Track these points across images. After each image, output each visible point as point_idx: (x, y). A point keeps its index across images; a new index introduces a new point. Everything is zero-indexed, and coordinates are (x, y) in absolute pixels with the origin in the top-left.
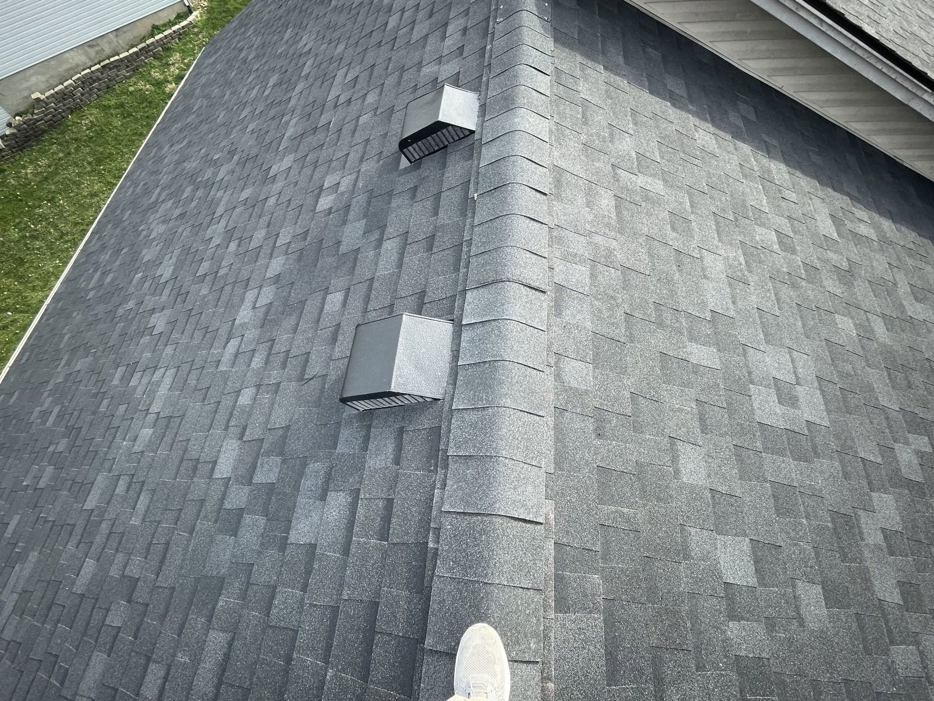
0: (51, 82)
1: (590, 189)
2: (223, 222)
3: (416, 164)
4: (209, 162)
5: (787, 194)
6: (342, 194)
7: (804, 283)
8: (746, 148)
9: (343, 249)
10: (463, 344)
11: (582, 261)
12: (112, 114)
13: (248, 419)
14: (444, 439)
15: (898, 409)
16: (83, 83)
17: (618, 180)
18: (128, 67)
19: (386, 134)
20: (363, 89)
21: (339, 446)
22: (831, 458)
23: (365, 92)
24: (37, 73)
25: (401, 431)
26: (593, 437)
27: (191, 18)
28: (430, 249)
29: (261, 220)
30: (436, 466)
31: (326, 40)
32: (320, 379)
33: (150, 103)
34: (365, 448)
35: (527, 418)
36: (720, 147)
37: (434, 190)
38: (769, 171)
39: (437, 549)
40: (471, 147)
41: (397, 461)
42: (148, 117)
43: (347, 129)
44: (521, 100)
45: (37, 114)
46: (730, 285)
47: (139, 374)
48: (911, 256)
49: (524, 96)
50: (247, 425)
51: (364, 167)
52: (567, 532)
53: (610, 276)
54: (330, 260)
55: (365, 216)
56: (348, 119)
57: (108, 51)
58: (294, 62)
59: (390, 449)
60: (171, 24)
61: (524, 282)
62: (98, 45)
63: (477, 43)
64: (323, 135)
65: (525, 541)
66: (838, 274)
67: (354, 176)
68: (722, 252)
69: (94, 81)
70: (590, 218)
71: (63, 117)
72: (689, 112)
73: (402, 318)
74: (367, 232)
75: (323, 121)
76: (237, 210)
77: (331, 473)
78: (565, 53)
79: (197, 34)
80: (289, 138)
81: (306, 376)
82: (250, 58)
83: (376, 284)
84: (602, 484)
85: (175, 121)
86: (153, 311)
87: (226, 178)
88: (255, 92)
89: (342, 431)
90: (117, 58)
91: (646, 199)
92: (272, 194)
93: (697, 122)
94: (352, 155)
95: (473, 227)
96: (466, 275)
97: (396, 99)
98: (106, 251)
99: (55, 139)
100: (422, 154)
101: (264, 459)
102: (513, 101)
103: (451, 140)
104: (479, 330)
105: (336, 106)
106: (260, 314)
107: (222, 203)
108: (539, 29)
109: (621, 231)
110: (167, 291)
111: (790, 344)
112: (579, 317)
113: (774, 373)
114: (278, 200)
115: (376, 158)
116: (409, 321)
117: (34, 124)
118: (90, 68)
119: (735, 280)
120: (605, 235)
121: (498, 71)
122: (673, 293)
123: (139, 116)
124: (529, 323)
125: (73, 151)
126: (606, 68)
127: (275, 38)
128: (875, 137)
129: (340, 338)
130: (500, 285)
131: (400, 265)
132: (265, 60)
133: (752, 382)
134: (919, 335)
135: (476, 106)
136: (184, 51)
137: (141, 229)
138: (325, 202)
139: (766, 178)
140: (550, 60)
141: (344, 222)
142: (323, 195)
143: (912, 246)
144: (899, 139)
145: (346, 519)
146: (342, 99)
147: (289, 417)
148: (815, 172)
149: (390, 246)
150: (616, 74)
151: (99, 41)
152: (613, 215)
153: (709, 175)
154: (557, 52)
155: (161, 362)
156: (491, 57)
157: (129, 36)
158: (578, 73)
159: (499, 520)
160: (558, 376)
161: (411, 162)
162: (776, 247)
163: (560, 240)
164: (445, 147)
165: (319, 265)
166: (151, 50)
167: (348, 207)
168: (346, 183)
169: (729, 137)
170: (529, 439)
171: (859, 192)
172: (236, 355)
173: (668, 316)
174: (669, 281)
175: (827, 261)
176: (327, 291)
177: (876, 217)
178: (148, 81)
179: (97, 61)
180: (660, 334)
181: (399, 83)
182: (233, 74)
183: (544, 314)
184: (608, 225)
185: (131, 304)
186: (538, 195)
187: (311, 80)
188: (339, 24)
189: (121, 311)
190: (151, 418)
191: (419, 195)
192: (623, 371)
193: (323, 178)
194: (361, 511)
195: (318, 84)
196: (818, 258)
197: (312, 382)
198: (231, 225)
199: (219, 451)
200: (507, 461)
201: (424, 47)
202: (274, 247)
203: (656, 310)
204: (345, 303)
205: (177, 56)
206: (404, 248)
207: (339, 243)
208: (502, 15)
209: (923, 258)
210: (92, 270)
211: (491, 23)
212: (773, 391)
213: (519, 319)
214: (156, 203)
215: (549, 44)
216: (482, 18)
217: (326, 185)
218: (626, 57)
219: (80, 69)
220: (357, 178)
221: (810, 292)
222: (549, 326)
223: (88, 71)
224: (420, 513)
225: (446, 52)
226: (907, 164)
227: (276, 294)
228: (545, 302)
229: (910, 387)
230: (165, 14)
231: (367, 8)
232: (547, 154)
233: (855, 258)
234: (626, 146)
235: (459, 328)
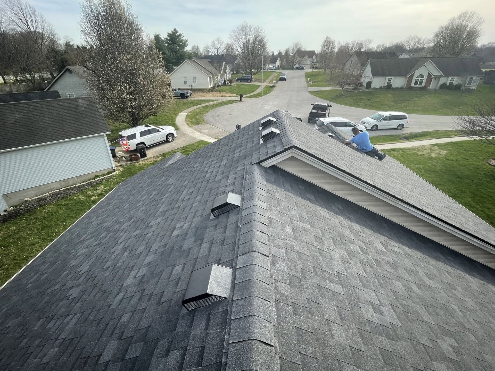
0: (37, 194)
1: (283, 225)
2: (122, 245)
3: (217, 217)
4: (117, 222)
5: (361, 234)
6: (184, 229)
7: (375, 266)
8: (341, 218)
9: (183, 249)
10: (237, 276)
11: (282, 248)
12: (60, 208)
13: (125, 328)
14: (229, 314)
15: (434, 324)
16: (53, 195)
17: (293, 223)
18: (77, 189)
19: (205, 209)
20: (195, 195)
21: (177, 328)
22: (407, 341)
23: (196, 196)
24: (33, 190)
25: (210, 314)
26: (293, 314)
27: (114, 174)
28: (222, 244)
29: (143, 242)
30: (226, 326)
31: (180, 180)
32: (169, 302)
33: (82, 204)
34: (191, 326)
35: (264, 301)
36: (330, 216)
37: (224, 225)
38: (351, 226)
39: (226, 362)
40: (239, 211)
41: (207, 329)
42: (78, 210)
43: (188, 208)
44: (256, 197)
45: (23, 207)
46: (343, 263)
47: (54, 321)
48: (421, 262)
49: (256, 195)
50: (124, 331)
51: (195, 220)
52: (285, 353)
53: (293, 255)
54: (177, 253)
55: (194, 236)
56: (188, 204)
57: (71, 183)
58: (165, 187)
59: (204, 323)
60: (104, 175)
61: (260, 252)
62: (68, 181)
63: (240, 181)
64: (177, 210)
65: (266, 353)
66: (390, 265)
67: (190, 223)
68: (338, 251)
69: (59, 194)
70: (283, 234)
71: (35, 208)
72: (317, 205)
73: (212, 266)
74: (195, 241)
75: (177, 205)
76: (131, 239)
77: (172, 342)
78: (270, 185)
79: (114, 179)
80: (160, 212)
81: (161, 302)
82: (144, 186)
83: (198, 260)
84: (299, 335)
85: (101, 208)
86: (72, 287)
87: (126, 228)
88: (145, 197)
89: (179, 321)
90: (74, 186)
91: (304, 230)
92: (150, 232)
93: (320, 208)
94: (189, 216)
95: (240, 235)
96: (238, 251)
97: (209, 198)
98: (46, 264)
99: (25, 218)
100: (219, 214)
101: (133, 346)
102: (253, 197)
103: (230, 209)
104: (243, 269)
105: (183, 201)
106: (138, 280)
107: (122, 238)
108: (261, 178)
109: (296, 240)
110: (83, 278)
111: (375, 289)
112: (282, 267)
113: (370, 299)
114: (152, 234)
115: (200, 216)
116: (215, 267)
117: (19, 210)
118: (59, 189)
119: (344, 262)
120: (290, 240)
121: (247, 189)
122: (320, 263)
123: (74, 209)
124: (263, 266)
125: (32, 223)
126: (285, 190)
127: (157, 180)
128: (392, 218)
129: (180, 282)
130: (251, 253)
131: (209, 251)
132: (151, 186)
133: (360, 302)
134: (435, 293)
135: (240, 198)
136: (106, 185)
137: (71, 252)
138: (176, 233)
139: (350, 228)
140: (265, 187)
141: (185, 239)
142: (175, 230)
143: (420, 258)
144: (402, 219)
145: (179, 363)
146: (186, 198)
147: (150, 322)
148: (371, 228)
149: (205, 246)
150: (289, 192)
151: (69, 180)
152: (292, 234)
153: (328, 225)
154: (267, 185)
155: (72, 312)
156: (245, 185)
157: (83, 179)
158: (275, 191)
159: (255, 342)
160: (276, 288)
161: (215, 217)
162: (360, 252)
163: (273, 240)
164: (229, 211)
165: (171, 256)
166: (91, 184)
167: (186, 234)
168: (186, 225)
169: (333, 214)
170: (265, 310)
171: (390, 235)
172: (121, 301)
173: (319, 272)
174: (317, 259)
175: (383, 259)
176: (174, 265)
177: (401, 246)
178: (85, 195)
179: (64, 187)
180: (316, 278)
181: (210, 193)
182: (135, 191)
183: (269, 264)
184: (291, 237)
185: (57, 287)
186: (264, 225)
187: (172, 193)
188: (186, 176)
189: (49, 291)
190: (59, 342)
191: (218, 227)
192: (302, 289)
193: (176, 224)
194: (187, 356)
195: (176, 194)
196: (379, 258)
197: (164, 304)
198: (127, 245)
199: (104, 349)
200: (257, 317)
201: (220, 182)
202: (149, 251)
203: (314, 269)
204: (183, 269)
205: (102, 186)
206: (211, 245)
207: (182, 247)
208: (248, 174)
209: (427, 263)
210: (33, 274)
211: (244, 176)
212: (370, 307)
213: (259, 265)
214: (84, 240)
215: (265, 182)
216: (241, 175)
217: (177, 227)
218: (291, 187)
219: (54, 190)
220: (192, 223)
221: (379, 270)
222: (271, 269)
223: (58, 190)
224: (218, 349)
225: (228, 184)
226: (409, 228)
227: (148, 270)
228: (269, 260)
229: (437, 315)
230: (103, 171)
231: (197, 171)
232: (266, 213)
233: (396, 259)
234: (294, 213)
235: (235, 270)
